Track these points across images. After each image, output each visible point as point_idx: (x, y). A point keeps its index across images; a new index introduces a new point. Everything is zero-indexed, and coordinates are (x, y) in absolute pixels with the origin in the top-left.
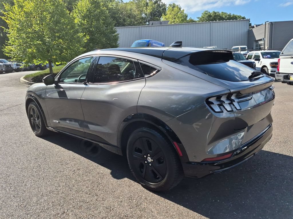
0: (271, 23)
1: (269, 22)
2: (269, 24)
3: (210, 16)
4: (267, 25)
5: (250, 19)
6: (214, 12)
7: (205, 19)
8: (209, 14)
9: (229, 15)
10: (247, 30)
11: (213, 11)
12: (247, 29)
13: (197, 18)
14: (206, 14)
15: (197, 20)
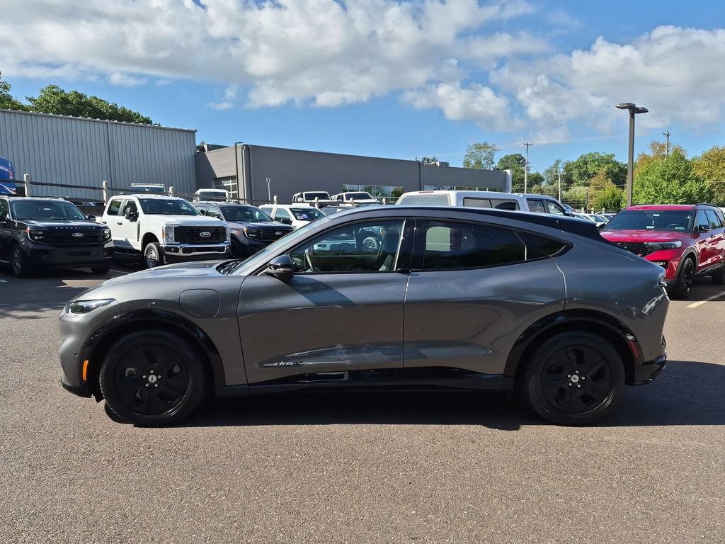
0: (247, 146)
1: (242, 144)
2: (243, 148)
3: (65, 101)
4: (239, 150)
5: (196, 131)
6: (75, 92)
7: (53, 106)
8: (63, 95)
9: (114, 108)
10: (193, 154)
11: (74, 90)
12: (193, 151)
13: (27, 98)
14: (54, 93)
15: (27, 103)
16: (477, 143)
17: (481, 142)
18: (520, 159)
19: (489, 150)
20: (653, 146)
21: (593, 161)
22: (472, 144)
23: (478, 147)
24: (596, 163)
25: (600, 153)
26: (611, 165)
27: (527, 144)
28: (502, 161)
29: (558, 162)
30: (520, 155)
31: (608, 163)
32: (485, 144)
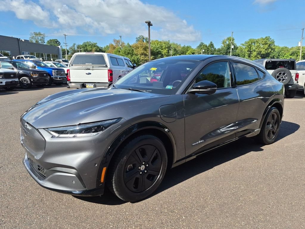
16: (35, 32)
17: (38, 32)
18: (57, 42)
19: (42, 36)
20: (115, 41)
21: (89, 45)
22: (33, 32)
23: (36, 34)
24: (90, 46)
25: (91, 42)
26: (96, 47)
27: (65, 35)
28: (48, 42)
29: (74, 44)
30: (57, 40)
31: (95, 46)
32: (39, 33)
